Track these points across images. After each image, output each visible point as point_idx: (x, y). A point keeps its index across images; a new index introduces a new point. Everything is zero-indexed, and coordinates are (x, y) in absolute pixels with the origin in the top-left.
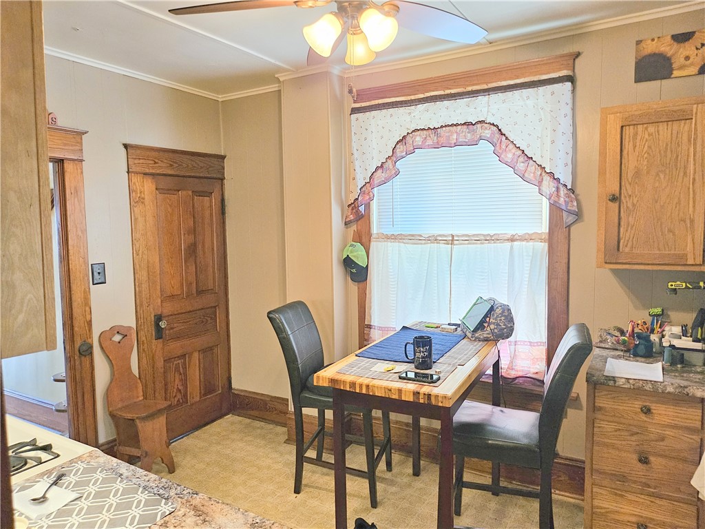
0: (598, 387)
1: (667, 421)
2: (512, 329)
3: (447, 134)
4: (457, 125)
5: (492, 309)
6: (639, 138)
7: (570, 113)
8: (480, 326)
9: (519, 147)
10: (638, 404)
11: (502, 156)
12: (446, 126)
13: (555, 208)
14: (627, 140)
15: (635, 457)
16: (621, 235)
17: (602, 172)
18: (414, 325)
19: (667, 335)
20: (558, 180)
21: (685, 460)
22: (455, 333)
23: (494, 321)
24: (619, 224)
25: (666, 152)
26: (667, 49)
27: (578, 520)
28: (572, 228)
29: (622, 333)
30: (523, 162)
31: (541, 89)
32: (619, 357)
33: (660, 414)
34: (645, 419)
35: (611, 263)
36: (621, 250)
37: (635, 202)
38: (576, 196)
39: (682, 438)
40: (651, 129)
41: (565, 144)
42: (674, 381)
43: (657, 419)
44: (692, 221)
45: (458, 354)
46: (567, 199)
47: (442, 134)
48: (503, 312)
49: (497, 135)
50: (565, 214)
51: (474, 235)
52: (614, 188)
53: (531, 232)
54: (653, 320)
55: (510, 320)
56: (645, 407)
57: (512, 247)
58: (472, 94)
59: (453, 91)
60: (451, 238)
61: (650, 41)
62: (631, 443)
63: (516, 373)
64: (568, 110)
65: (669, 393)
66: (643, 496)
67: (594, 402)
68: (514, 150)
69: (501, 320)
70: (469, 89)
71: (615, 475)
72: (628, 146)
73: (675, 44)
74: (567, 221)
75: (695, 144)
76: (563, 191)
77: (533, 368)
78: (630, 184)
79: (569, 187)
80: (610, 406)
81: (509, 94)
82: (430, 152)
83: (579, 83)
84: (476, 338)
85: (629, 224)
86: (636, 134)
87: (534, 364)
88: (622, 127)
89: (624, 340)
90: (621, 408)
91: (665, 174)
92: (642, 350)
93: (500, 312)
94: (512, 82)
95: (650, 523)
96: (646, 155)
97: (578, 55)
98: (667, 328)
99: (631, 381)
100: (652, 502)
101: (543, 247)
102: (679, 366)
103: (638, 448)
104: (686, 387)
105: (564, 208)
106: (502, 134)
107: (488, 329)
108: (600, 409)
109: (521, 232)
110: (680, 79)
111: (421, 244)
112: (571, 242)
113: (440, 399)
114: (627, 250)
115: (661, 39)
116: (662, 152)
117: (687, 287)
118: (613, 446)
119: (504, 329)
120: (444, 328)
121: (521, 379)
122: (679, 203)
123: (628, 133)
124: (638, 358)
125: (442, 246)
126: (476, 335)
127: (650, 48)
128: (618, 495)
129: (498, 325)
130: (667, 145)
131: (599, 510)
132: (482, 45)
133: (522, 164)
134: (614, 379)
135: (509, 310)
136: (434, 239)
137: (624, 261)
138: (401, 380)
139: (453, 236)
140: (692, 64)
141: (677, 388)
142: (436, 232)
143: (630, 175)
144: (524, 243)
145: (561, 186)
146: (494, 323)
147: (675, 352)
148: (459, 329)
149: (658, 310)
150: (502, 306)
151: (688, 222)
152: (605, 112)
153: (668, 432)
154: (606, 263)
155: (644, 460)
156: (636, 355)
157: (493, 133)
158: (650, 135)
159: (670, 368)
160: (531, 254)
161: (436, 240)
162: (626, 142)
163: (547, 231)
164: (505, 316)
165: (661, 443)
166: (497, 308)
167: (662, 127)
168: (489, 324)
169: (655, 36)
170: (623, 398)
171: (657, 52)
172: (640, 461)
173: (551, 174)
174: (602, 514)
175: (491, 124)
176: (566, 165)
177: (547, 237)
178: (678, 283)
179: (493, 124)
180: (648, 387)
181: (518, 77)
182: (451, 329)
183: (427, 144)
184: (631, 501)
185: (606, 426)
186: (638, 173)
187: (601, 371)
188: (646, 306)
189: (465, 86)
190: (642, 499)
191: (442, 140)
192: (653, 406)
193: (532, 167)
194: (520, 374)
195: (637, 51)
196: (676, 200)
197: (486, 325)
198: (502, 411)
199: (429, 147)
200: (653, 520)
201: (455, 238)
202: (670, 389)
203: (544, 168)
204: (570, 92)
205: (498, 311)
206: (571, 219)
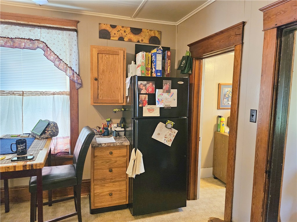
0: (95, 148)
1: (117, 155)
2: (58, 132)
3: (19, 42)
4: (24, 39)
5: (49, 124)
6: (103, 58)
7: (76, 44)
8: (44, 132)
9: (56, 54)
10: (108, 152)
11: (49, 57)
12: (18, 38)
13: (72, 82)
14: (100, 59)
15: (108, 170)
16: (99, 93)
17: (92, 69)
18: (4, 137)
19: (113, 127)
20: (73, 70)
21: (122, 167)
22: (29, 137)
23: (50, 129)
24: (98, 89)
25: (112, 65)
26: (109, 29)
27: (85, 203)
28: (79, 90)
29: (100, 128)
30: (58, 61)
31: (65, 32)
32: (99, 137)
33: (115, 154)
34: (111, 156)
35: (96, 103)
36: (99, 98)
37: (103, 81)
38: (80, 77)
39: (122, 160)
40: (107, 56)
41: (75, 56)
42: (119, 142)
43: (114, 155)
44: (120, 89)
45: (36, 146)
46: (77, 78)
47: (16, 42)
48: (54, 125)
49: (46, 47)
50: (76, 84)
51: (35, 91)
52: (96, 76)
53: (62, 91)
54: (108, 123)
55: (57, 128)
56: (111, 152)
57: (54, 97)
58: (32, 26)
59: (22, 22)
60: (22, 93)
61: (103, 25)
62: (106, 166)
63: (57, 151)
64: (76, 43)
65: (118, 146)
66: (110, 183)
67: (94, 154)
68: (54, 55)
69: (53, 128)
70: (31, 23)
71: (101, 179)
72: (100, 61)
73: (111, 28)
74: (77, 87)
75: (120, 63)
76: (75, 75)
77: (64, 148)
78: (101, 75)
79: (78, 74)
80: (99, 154)
81: (51, 31)
82: (9, 49)
83: (79, 33)
84: (42, 138)
85: (101, 89)
86: (102, 57)
87: (65, 146)
88: (98, 53)
89: (101, 131)
90: (103, 154)
91: (112, 72)
92: (106, 133)
93: (53, 125)
94: (52, 26)
95: (113, 192)
96: (106, 65)
97: (78, 22)
98: (112, 125)
99: (106, 144)
100: (113, 184)
101: (68, 97)
102: (118, 137)
103: (109, 167)
104: (122, 143)
105: (76, 82)
106: (48, 47)
107: (48, 133)
108: (96, 156)
109: (58, 90)
110: (113, 40)
111: (4, 95)
112: (79, 96)
113: (38, 166)
114: (101, 98)
115: (107, 25)
116: (111, 65)
117: (119, 111)
118: (101, 169)
119: (55, 132)
120: (22, 136)
121: (59, 153)
122: (116, 82)
123: (100, 56)
124: (105, 136)
125: (17, 97)
126: (42, 137)
127: (104, 27)
128: (103, 186)
129: (52, 131)
130: (112, 62)
131: (96, 194)
132: (36, 5)
133: (57, 62)
134: (101, 144)
135: (56, 124)
136: (13, 93)
137: (100, 102)
138: (13, 162)
139: (23, 92)
140: (116, 36)
141: (120, 143)
142: (13, 90)
143: (101, 71)
144: (59, 95)
145: (75, 73)
146: (50, 130)
147: (117, 132)
148: (30, 136)
149: (109, 119)
150: (53, 122)
151: (119, 89)
152: (92, 47)
153: (118, 159)
154: (94, 103)
155: (111, 171)
156: (104, 136)
157: (44, 46)
158: (107, 58)
159: (116, 138)
160: (62, 100)
161: (13, 94)
162: (99, 59)
163: (69, 91)
164: (55, 127)
165: (116, 163)
166: (51, 123)
167: (111, 56)
168: (48, 131)
169: (105, 23)
170: (104, 151)
171: (106, 29)
172: (110, 171)
173: (70, 68)
174: (97, 195)
175: (42, 42)
176: (76, 65)
177: (69, 93)
178: (116, 109)
179: (43, 42)
180: (112, 145)
181: (53, 24)
182: (27, 136)
183: (7, 45)
184: (107, 187)
185: (98, 162)
186: (103, 71)
187: (96, 142)
188: (105, 118)
189: (28, 22)
190: (111, 184)
191: (16, 45)
192: (113, 151)
193: (62, 64)
194: (59, 151)
195: (99, 27)
196: (115, 82)
197: (46, 131)
198: (57, 167)
199: (8, 47)
200: (114, 190)
201: (24, 93)
202: (118, 144)
203: (67, 65)
204: (76, 36)
205: (52, 125)
206: (78, 86)
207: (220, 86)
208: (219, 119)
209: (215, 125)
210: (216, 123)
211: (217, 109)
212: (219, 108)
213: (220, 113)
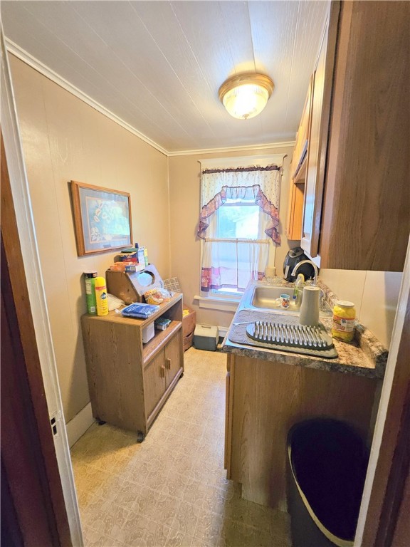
207: (74, 188)
208: (89, 281)
209: (79, 300)
210: (79, 293)
211: (79, 255)
212: (81, 252)
213: (87, 265)
